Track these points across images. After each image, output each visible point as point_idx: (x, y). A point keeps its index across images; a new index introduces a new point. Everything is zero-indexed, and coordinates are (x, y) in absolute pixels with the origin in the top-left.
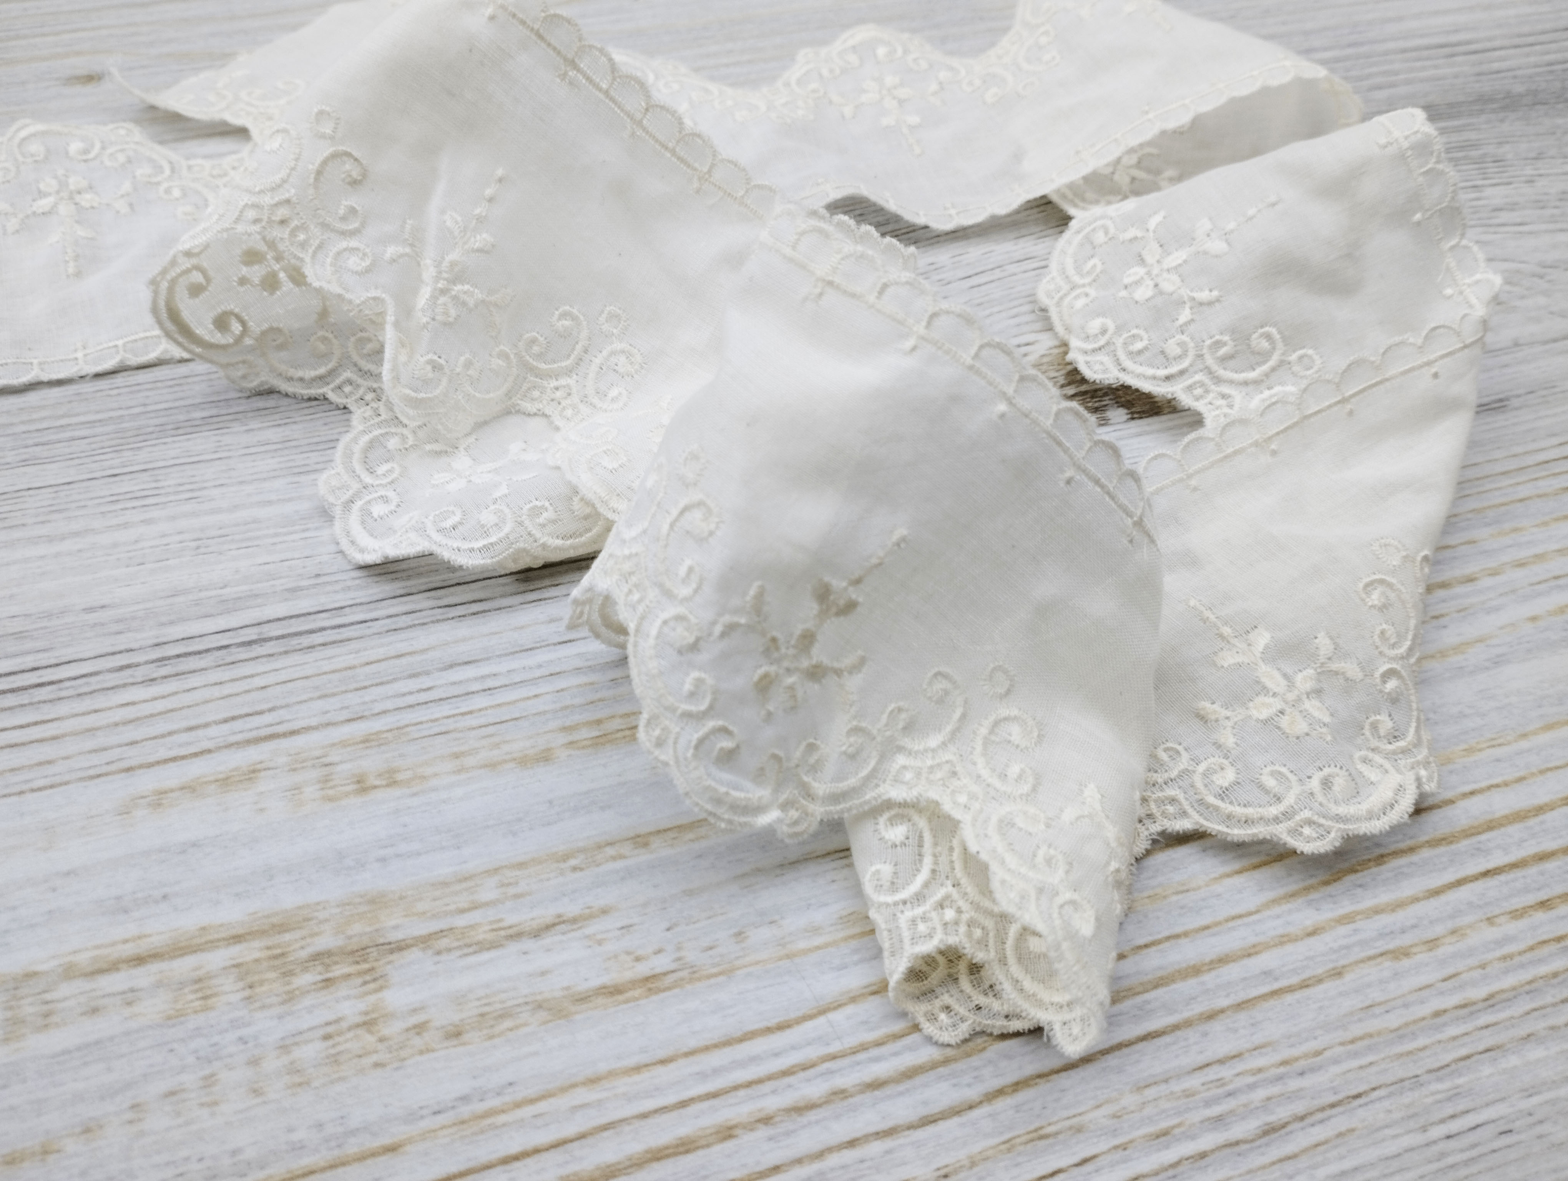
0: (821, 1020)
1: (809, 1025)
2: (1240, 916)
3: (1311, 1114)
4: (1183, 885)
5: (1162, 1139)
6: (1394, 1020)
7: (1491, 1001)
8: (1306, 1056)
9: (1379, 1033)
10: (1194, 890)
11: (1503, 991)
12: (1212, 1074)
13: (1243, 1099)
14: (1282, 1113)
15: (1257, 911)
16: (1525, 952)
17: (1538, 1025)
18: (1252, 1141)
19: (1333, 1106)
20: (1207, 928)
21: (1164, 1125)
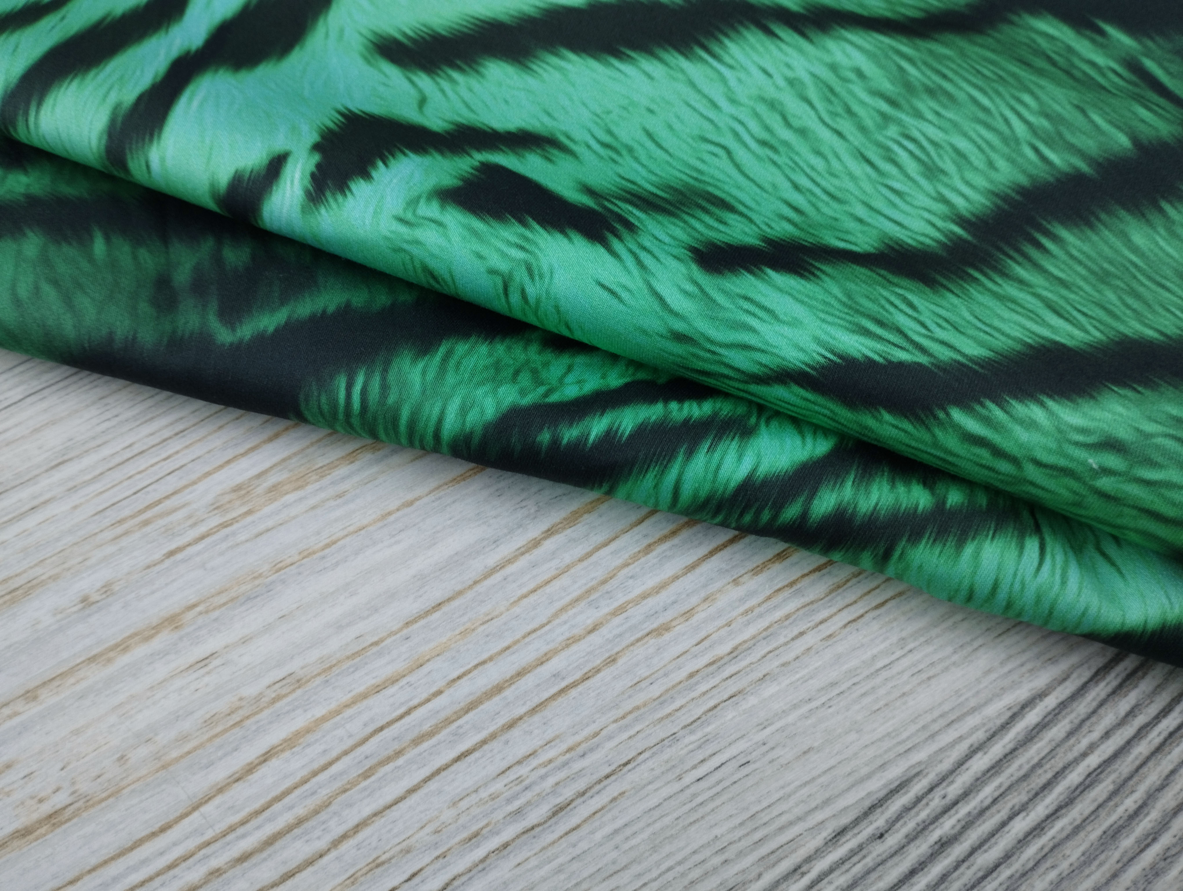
0: (196, 814)
1: (186, 821)
2: (535, 631)
3: (590, 788)
4: (488, 615)
5: (474, 840)
6: (656, 690)
7: (734, 653)
8: (587, 739)
9: (645, 705)
10: (497, 617)
11: (745, 642)
12: (512, 775)
13: (537, 789)
14: (568, 793)
15: (549, 622)
16: (763, 602)
17: (772, 665)
18: (545, 822)
19: (607, 777)
20: (508, 648)
21: (474, 828)
